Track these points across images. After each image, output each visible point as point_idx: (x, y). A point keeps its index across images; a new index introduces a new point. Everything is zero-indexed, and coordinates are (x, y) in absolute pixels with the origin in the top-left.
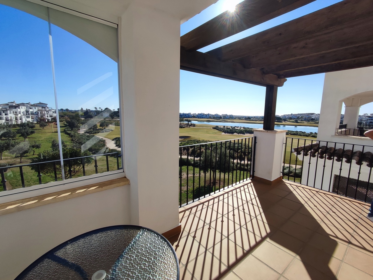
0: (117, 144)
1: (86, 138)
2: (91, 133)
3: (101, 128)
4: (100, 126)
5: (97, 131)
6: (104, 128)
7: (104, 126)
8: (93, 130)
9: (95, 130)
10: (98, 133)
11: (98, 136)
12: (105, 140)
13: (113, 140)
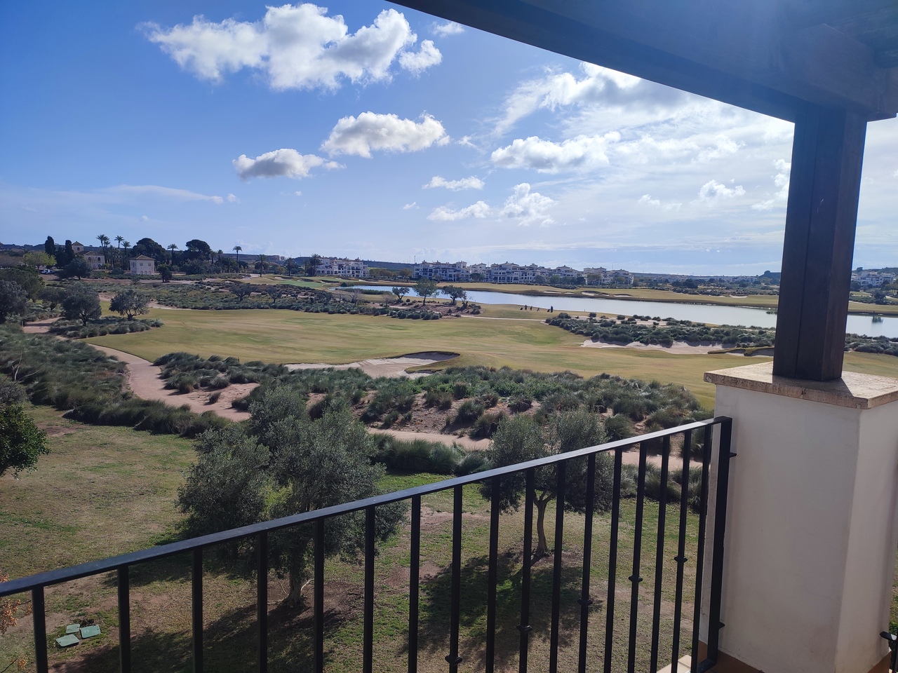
0: (171, 380)
1: (50, 356)
2: (75, 335)
3: (116, 314)
4: (112, 309)
5: (98, 328)
6: (126, 316)
7: (127, 309)
8: (85, 325)
9: (92, 322)
10: (103, 334)
11: (98, 348)
12: (124, 364)
13: (157, 364)
